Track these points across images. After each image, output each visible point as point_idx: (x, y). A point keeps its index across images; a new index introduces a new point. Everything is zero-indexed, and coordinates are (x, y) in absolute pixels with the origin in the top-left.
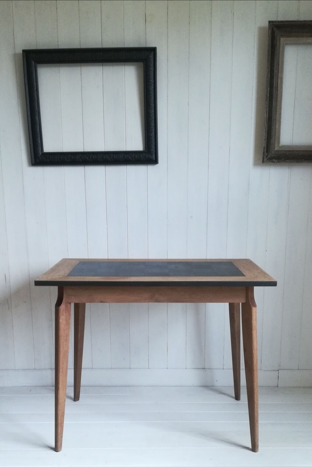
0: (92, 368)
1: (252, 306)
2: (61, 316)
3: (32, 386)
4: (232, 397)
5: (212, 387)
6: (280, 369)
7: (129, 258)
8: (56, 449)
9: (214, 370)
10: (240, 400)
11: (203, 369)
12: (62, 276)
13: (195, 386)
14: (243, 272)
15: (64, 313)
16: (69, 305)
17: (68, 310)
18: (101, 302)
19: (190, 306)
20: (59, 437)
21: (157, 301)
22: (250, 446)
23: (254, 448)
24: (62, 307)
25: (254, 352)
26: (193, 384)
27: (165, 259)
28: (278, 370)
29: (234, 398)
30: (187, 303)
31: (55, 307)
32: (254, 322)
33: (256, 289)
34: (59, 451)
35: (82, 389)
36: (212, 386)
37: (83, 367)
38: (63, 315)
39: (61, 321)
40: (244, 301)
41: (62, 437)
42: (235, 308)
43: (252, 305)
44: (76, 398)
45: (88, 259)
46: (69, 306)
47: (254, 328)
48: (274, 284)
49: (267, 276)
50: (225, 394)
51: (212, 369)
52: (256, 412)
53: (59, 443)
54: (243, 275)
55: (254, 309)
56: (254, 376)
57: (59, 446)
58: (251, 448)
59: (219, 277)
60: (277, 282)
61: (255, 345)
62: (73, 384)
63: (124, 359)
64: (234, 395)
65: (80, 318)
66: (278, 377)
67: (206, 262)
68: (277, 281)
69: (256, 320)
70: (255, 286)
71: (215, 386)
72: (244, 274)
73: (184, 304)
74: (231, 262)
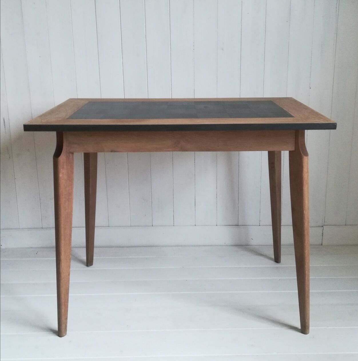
0: (109, 226)
1: (302, 155)
2: (62, 170)
3: (39, 248)
4: (270, 259)
5: (247, 247)
6: (324, 225)
7: (150, 97)
8: (60, 332)
9: (249, 226)
10: (281, 263)
11: (236, 225)
12: (61, 119)
13: (227, 245)
14: (290, 113)
15: (65, 167)
16: (71, 155)
17: (70, 163)
18: (112, 151)
19: (221, 155)
20: (63, 318)
21: (183, 149)
22: (298, 325)
23: (304, 329)
24: (62, 158)
25: (305, 212)
26: (225, 243)
27: (192, 99)
28: (323, 226)
29: (273, 261)
30: (218, 152)
31: (54, 158)
32: (305, 175)
33: (308, 133)
34: (63, 336)
35: (96, 250)
36: (247, 245)
37: (96, 225)
38: (63, 168)
39: (61, 175)
40: (293, 149)
41: (66, 319)
42: (276, 156)
43: (303, 153)
44: (89, 262)
45: (101, 99)
46: (71, 157)
47: (305, 183)
48: (332, 126)
49: (321, 117)
50: (262, 255)
51: (246, 226)
52: (306, 285)
53: (63, 326)
54: (291, 116)
55: (305, 158)
56: (305, 242)
57: (63, 330)
58: (300, 328)
59: (260, 119)
60: (336, 124)
61: (306, 204)
62: (85, 245)
63: (146, 215)
64: (273, 257)
65: (91, 169)
66: (323, 234)
67: (241, 102)
68: (337, 122)
69: (308, 172)
70: (306, 130)
71: (250, 245)
72: (292, 114)
73: (214, 153)
74: (271, 101)
